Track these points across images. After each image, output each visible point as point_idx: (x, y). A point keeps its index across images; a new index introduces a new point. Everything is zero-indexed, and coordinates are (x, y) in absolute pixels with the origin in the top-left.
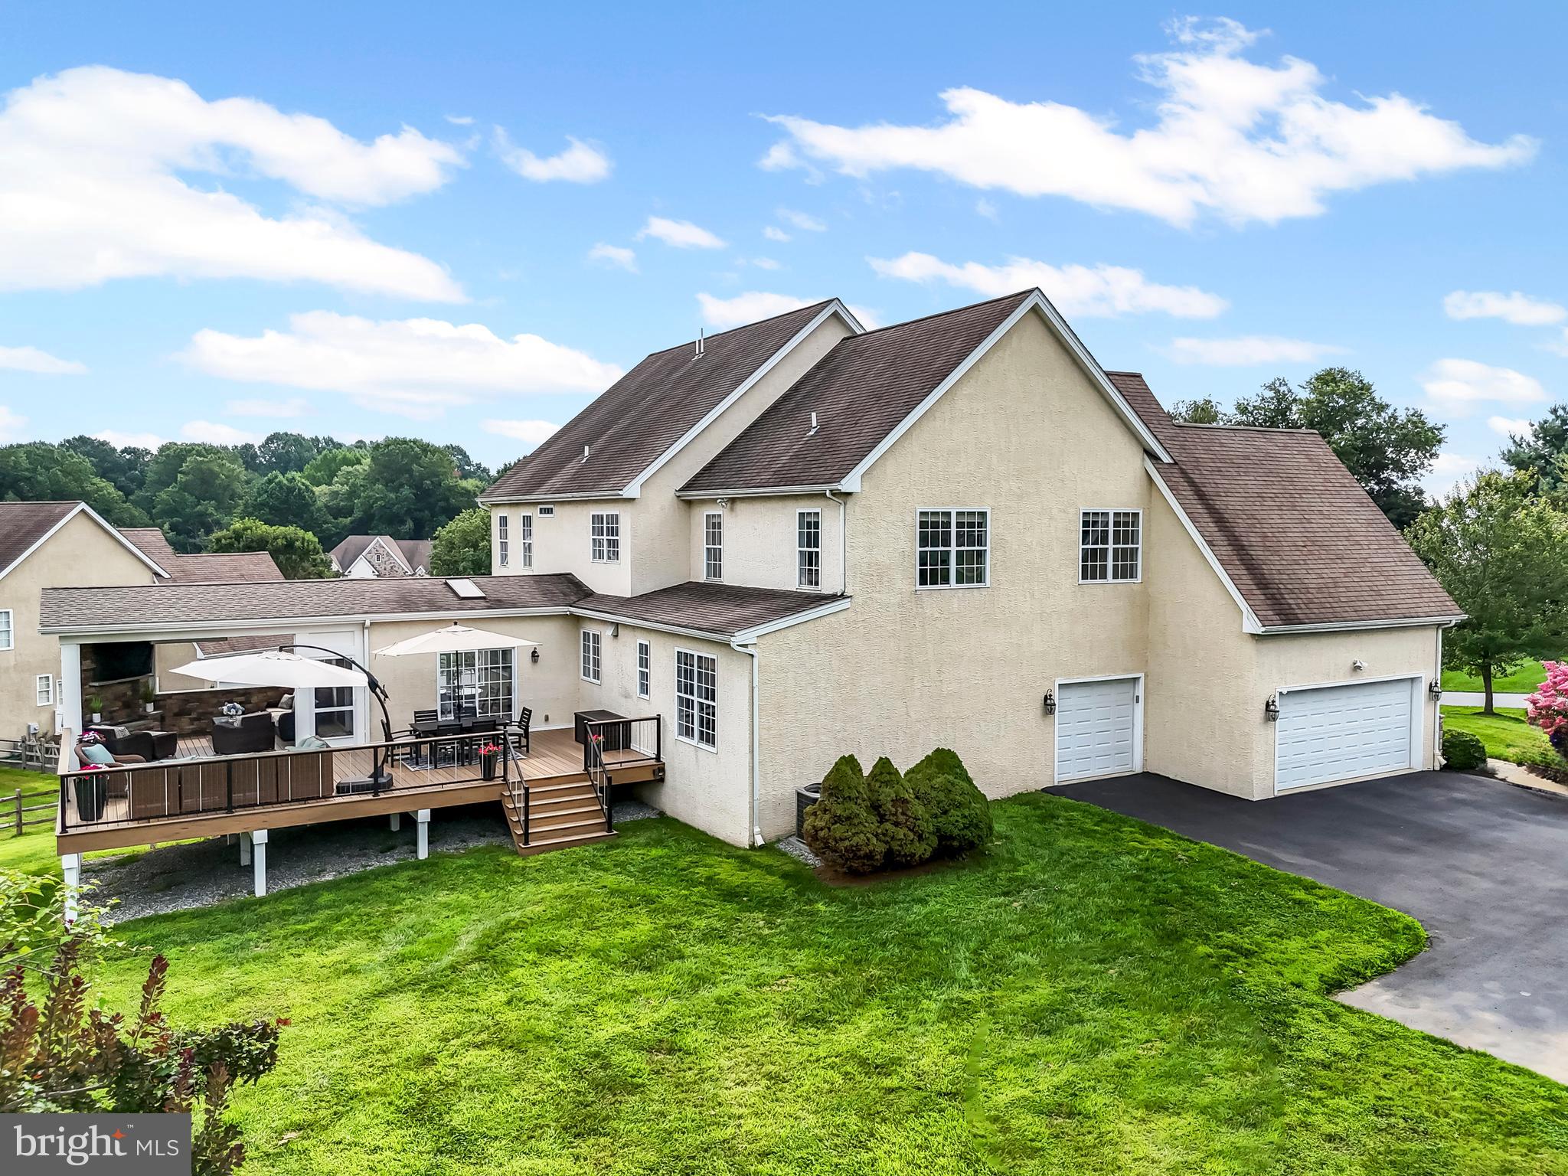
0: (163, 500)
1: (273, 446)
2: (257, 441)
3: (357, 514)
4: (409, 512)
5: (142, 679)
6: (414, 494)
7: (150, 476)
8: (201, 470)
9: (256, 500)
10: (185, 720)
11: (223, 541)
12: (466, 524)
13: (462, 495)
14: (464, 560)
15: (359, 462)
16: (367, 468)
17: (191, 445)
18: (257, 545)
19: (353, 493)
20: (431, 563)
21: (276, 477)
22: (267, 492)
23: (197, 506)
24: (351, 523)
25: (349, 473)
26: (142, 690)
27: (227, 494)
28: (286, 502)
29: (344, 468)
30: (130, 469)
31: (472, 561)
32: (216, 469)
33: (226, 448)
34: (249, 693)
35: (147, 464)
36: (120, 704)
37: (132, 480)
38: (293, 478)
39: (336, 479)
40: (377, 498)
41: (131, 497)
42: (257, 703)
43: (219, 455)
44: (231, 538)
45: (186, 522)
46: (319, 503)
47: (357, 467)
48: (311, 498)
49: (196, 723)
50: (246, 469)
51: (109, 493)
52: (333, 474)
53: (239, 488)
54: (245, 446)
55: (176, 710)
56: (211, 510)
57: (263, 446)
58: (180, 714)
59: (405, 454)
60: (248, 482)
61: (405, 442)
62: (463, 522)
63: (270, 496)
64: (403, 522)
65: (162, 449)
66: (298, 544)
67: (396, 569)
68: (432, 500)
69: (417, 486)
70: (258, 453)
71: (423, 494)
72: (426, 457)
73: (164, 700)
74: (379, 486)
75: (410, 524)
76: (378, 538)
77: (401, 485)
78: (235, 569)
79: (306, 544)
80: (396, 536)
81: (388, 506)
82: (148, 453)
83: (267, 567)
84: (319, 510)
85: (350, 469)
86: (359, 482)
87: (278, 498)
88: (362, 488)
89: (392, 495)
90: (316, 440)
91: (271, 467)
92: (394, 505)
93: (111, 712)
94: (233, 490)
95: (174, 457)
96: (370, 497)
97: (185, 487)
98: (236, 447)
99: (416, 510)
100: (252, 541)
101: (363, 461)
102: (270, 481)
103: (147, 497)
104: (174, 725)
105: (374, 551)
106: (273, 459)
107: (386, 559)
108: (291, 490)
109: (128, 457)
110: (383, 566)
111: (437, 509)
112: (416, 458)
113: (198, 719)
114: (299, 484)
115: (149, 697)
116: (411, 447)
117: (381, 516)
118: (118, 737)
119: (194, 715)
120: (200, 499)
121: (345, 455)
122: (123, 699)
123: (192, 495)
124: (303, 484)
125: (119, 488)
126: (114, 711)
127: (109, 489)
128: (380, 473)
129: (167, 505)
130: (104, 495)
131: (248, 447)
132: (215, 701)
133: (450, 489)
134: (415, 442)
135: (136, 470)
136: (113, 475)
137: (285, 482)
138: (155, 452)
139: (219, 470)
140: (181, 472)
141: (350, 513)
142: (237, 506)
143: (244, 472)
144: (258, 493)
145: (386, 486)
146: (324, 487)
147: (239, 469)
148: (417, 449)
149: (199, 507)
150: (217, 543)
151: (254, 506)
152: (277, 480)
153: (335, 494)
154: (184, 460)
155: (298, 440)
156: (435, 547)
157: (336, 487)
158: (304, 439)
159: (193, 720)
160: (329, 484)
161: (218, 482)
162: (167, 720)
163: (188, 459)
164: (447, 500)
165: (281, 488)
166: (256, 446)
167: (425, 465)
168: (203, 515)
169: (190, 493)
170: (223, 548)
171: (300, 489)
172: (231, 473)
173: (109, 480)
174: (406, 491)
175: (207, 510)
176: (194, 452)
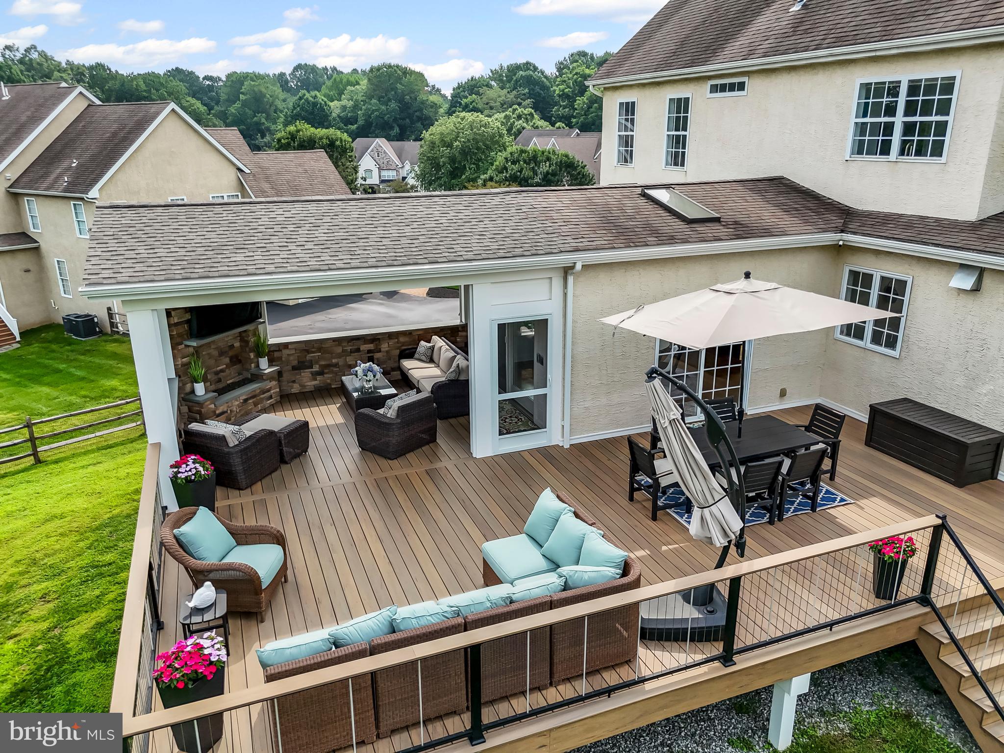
0: (233, 113)
1: (298, 74)
2: (288, 70)
3: (361, 122)
4: (395, 120)
5: (250, 327)
6: (399, 107)
7: (223, 97)
8: (254, 91)
9: (292, 112)
10: (306, 374)
11: (283, 141)
12: (444, 128)
13: (432, 107)
14: (442, 157)
15: (358, 83)
16: (364, 88)
17: (246, 73)
18: (309, 144)
19: (356, 107)
20: (420, 159)
21: (305, 95)
22: (299, 106)
23: (254, 117)
24: (357, 128)
25: (352, 91)
26: (252, 340)
27: (273, 108)
28: (312, 113)
29: (349, 88)
30: (210, 91)
31: (449, 157)
32: (263, 90)
33: (268, 76)
34: (379, 339)
35: (220, 88)
36: (227, 360)
37: (211, 99)
38: (316, 96)
39: (343, 96)
40: (373, 110)
41: (212, 112)
42: (387, 352)
43: (264, 80)
44: (288, 138)
45: (248, 129)
46: (334, 115)
47: (357, 87)
48: (329, 110)
49: (319, 378)
50: (283, 91)
51: (198, 108)
52: (341, 93)
53: (280, 105)
54: (281, 74)
55: (295, 363)
56: (263, 120)
57: (292, 74)
58: (301, 366)
59: (390, 75)
60: (284, 100)
61: (390, 66)
62: (441, 126)
63: (302, 109)
64: (392, 128)
65: (229, 76)
66: (338, 143)
67: (391, 163)
68: (411, 111)
69: (401, 101)
70: (289, 78)
71: (405, 107)
72: (406, 78)
73: (280, 350)
74: (374, 101)
75: (397, 130)
76: (377, 140)
77: (390, 100)
78: (300, 165)
79: (344, 143)
80: (389, 139)
81: (381, 116)
82: (220, 80)
83: (324, 163)
84: (334, 119)
85: (353, 88)
86: (360, 98)
87: (307, 111)
88: (362, 103)
89: (383, 108)
90: (326, 69)
91: (299, 88)
92: (385, 115)
93: (217, 373)
94: (276, 106)
95: (237, 81)
96: (369, 109)
97: (245, 104)
98: (275, 75)
99: (401, 119)
100: (304, 141)
101: (361, 83)
102: (301, 98)
103: (222, 111)
104: (294, 382)
105: (375, 149)
106: (299, 84)
107: (384, 155)
108: (315, 104)
109: (208, 83)
110: (382, 161)
111: (415, 118)
112: (399, 79)
113: (321, 373)
114: (320, 100)
115: (261, 349)
116: (395, 70)
117: (377, 124)
118: (231, 445)
119: (316, 368)
120: (256, 112)
121: (348, 79)
122: (231, 354)
123: (250, 110)
124: (323, 100)
125: (205, 105)
126: (222, 371)
127: (198, 105)
128: (375, 90)
129: (235, 117)
130: (195, 109)
131: (282, 75)
132: (339, 350)
133: (423, 102)
134: (397, 66)
135: (213, 92)
136: (201, 96)
137: (311, 99)
138: (224, 79)
139: (265, 91)
140: (243, 93)
141: (356, 122)
142: (279, 117)
143: (282, 93)
144: (294, 107)
145: (379, 101)
146: (336, 102)
147: (277, 90)
148: (399, 72)
149: (255, 118)
150: (278, 143)
151: (292, 117)
152: (305, 97)
153: (344, 108)
154: (242, 84)
155: (313, 69)
156: (421, 146)
157: (344, 102)
158: (318, 68)
159: (315, 375)
160: (340, 100)
161: (266, 100)
162: (284, 375)
163: (245, 83)
164: (421, 110)
165: (308, 103)
166: (287, 74)
167: (405, 84)
168: (259, 124)
169: (248, 108)
170: (283, 147)
171: (321, 104)
172: (273, 93)
173: (198, 99)
174: (393, 105)
175: (261, 120)
176: (249, 78)
